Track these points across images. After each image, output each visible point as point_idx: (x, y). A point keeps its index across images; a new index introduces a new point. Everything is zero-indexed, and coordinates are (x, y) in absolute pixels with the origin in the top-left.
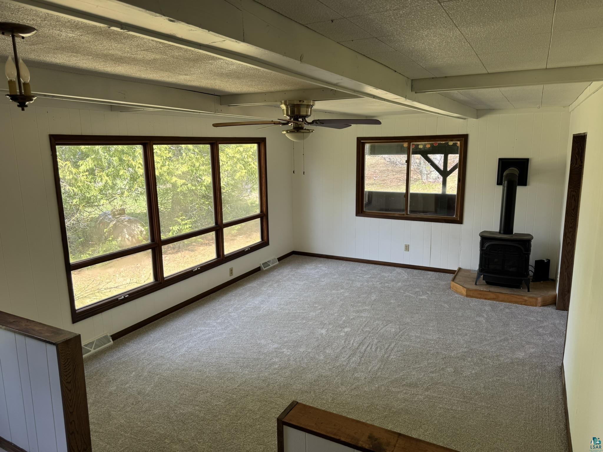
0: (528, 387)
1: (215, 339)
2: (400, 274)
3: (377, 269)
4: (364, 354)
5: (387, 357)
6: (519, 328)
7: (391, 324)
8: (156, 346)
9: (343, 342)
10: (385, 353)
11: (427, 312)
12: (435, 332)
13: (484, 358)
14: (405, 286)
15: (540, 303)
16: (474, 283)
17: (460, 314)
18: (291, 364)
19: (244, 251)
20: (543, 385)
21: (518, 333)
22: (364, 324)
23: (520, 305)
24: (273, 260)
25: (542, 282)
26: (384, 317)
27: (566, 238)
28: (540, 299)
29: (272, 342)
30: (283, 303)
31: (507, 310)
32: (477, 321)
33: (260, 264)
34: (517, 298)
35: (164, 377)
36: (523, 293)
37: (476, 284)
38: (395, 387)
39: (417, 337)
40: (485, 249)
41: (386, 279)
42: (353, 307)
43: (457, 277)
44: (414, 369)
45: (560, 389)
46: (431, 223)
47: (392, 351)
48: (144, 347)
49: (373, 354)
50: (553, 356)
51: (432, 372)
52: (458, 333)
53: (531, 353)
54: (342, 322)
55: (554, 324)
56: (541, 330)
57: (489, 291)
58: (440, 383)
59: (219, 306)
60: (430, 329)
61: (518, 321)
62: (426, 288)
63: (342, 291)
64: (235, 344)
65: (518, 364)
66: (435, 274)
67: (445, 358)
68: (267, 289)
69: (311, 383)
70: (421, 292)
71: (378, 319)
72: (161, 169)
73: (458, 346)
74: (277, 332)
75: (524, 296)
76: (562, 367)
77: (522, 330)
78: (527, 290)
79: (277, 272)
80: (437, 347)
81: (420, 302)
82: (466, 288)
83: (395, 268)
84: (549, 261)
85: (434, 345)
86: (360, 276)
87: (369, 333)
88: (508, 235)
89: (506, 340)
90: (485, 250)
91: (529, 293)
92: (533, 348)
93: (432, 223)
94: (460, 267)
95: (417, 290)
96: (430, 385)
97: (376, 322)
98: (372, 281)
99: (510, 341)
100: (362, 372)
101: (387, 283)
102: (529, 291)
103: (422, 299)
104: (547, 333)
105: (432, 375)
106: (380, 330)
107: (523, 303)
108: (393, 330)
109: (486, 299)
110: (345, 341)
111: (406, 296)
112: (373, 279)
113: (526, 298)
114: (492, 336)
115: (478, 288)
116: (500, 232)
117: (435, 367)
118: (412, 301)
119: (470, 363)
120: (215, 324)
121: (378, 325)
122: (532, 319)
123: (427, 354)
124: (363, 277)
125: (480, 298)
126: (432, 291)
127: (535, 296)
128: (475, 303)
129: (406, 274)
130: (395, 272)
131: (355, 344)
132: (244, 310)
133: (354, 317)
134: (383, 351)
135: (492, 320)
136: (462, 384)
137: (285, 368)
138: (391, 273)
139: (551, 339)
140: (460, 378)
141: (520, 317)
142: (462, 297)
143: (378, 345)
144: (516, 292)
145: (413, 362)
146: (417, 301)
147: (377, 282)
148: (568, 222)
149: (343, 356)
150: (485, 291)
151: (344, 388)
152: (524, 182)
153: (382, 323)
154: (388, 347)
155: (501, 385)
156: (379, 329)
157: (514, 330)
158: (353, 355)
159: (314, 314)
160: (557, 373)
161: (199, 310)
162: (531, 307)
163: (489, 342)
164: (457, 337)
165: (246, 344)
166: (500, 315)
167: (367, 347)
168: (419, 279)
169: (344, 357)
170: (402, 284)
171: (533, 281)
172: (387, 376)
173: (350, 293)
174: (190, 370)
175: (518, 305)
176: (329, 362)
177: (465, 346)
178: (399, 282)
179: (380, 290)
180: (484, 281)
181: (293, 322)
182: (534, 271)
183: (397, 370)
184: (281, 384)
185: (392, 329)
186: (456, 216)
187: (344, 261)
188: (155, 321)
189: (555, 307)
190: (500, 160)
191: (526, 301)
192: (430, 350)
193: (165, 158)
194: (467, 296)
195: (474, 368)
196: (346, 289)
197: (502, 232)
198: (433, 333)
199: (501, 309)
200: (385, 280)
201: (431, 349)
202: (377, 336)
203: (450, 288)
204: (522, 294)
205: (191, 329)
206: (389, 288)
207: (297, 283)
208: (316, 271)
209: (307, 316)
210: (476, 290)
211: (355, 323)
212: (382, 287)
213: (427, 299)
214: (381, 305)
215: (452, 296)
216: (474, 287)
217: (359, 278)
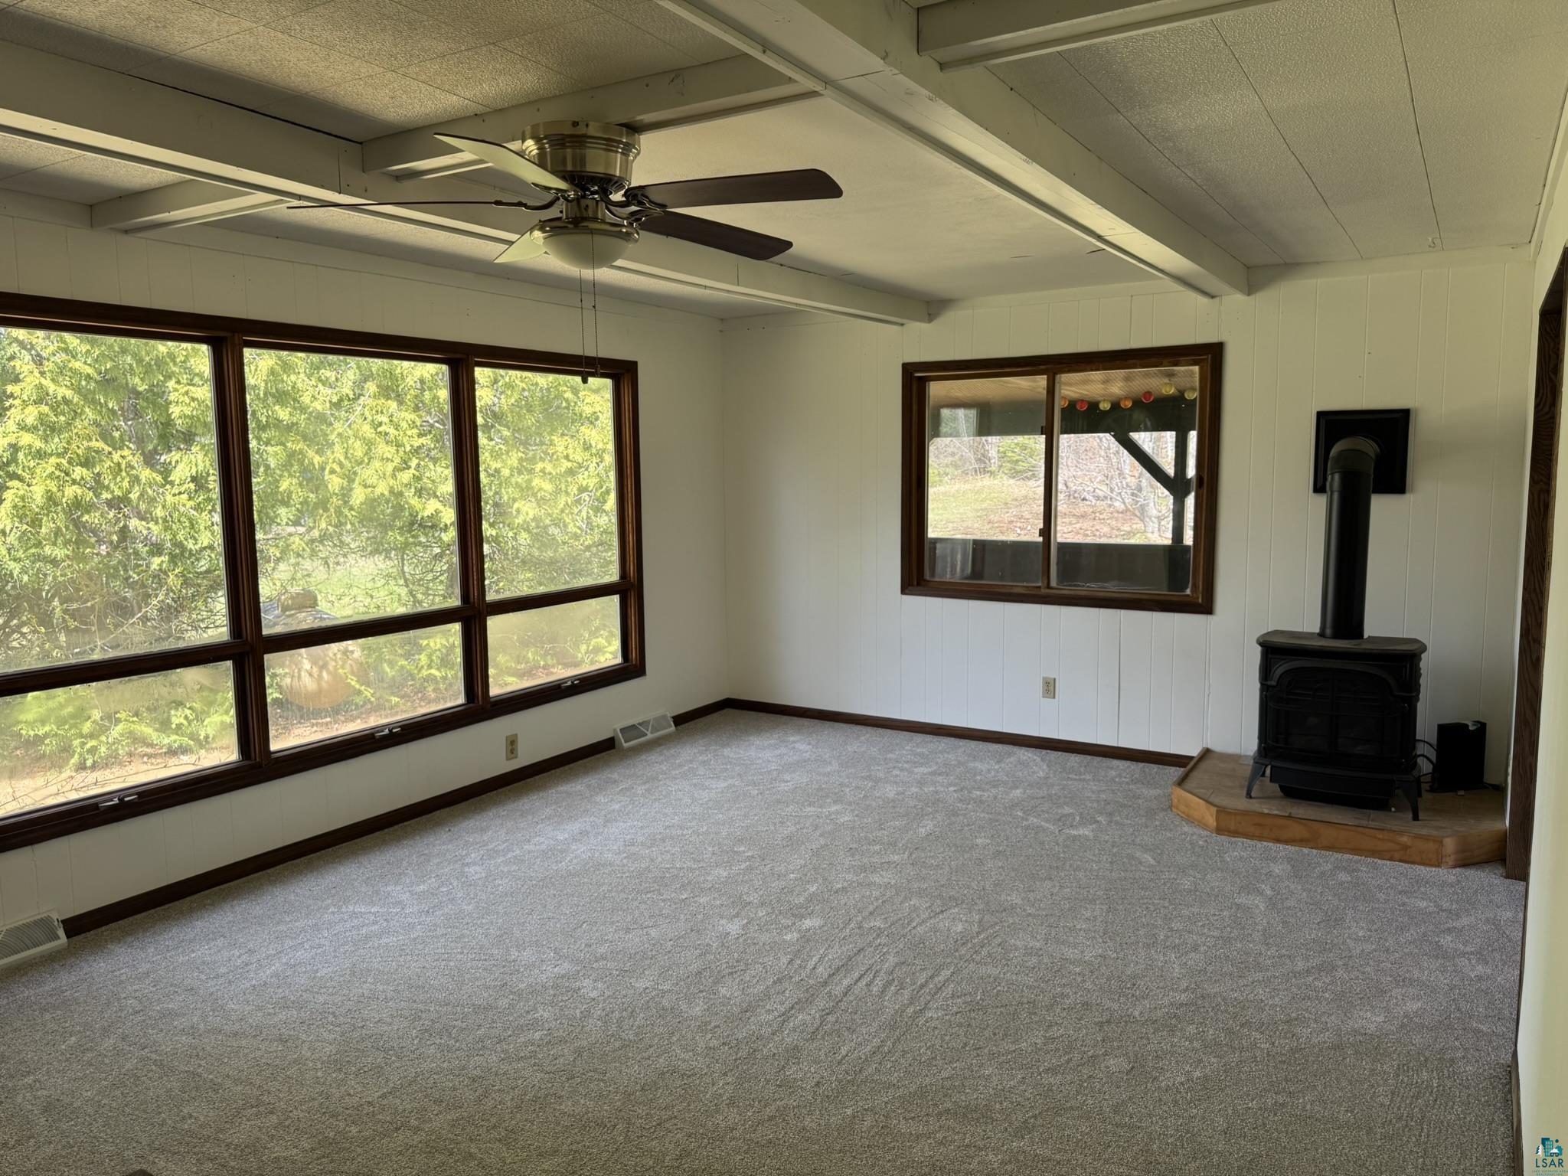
0: (1384, 1137)
1: (384, 941)
2: (1024, 764)
3: (961, 750)
4: (841, 1001)
5: (915, 1012)
6: (1376, 931)
7: (956, 910)
8: (193, 955)
9: (785, 960)
10: (911, 1002)
11: (1081, 875)
12: (1094, 937)
13: (1242, 1025)
14: (1033, 798)
15: (1453, 857)
16: (1244, 792)
17: (1187, 883)
18: (587, 1029)
19: (559, 686)
20: (1440, 1132)
21: (1369, 947)
22: (871, 908)
23: (1388, 862)
24: (655, 719)
25: (1461, 793)
26: (943, 886)
27: (1529, 643)
28: (1450, 844)
29: (557, 957)
30: (640, 839)
31: (1343, 877)
32: (1238, 906)
33: (615, 730)
34: (1376, 838)
35: (161, 1055)
36: (1399, 826)
37: (1249, 796)
38: (913, 1118)
39: (1029, 952)
40: (1273, 683)
41: (978, 778)
42: (853, 855)
43: (1195, 774)
44: (992, 1056)
45: (1502, 1147)
46: (1118, 611)
47: (935, 994)
48: (154, 959)
49: (869, 1004)
50: (1483, 1028)
51: (1052, 1070)
52: (1168, 944)
53: (1406, 1016)
54: (802, 899)
55: (1495, 923)
56: (1450, 939)
57: (1290, 817)
58: (1071, 1108)
59: (444, 844)
60: (1078, 927)
61: (1373, 909)
62: (1095, 805)
63: (834, 808)
64: (437, 960)
65: (1356, 1052)
66: (1132, 767)
67: (1108, 1022)
68: (612, 800)
69: (629, 1095)
70: (1078, 818)
71: (920, 893)
72: (394, 476)
73: (1161, 985)
74: (585, 925)
75: (1401, 833)
76: (1512, 1068)
77: (1386, 940)
78: (1411, 816)
79: (661, 755)
80: (1089, 985)
81: (1066, 846)
82: (1215, 806)
83: (1016, 749)
84: (1482, 727)
85: (1079, 979)
86: (902, 770)
87: (878, 935)
88: (1347, 641)
89: (1328, 968)
90: (1274, 687)
91: (1416, 823)
92: (1418, 998)
93: (1123, 612)
94: (1209, 747)
95: (1067, 810)
96: (1035, 1117)
97: (912, 903)
98: (934, 783)
99: (1340, 973)
100: (816, 1062)
101: (979, 788)
102: (1416, 818)
103: (1075, 838)
104: (1468, 949)
105: (1051, 1080)
106: (914, 928)
107: (1397, 855)
108: (960, 928)
109: (1278, 841)
110: (792, 960)
111: (1027, 828)
112: (940, 779)
113: (1404, 839)
114: (1281, 957)
115: (1255, 806)
116: (1322, 634)
117: (1066, 1053)
118: (1042, 843)
119: (1191, 1042)
120: (405, 897)
121: (915, 909)
122: (1424, 904)
123: (1050, 1008)
124: (913, 772)
125: (1261, 838)
126: (1111, 814)
127: (1434, 833)
128: (1240, 851)
129: (1045, 767)
130: (1012, 759)
131: (821, 969)
132: (515, 857)
133: (845, 884)
134: (907, 993)
135: (1288, 904)
136: (1150, 1115)
137: (562, 1041)
138: (998, 762)
139: (1480, 969)
140: (1146, 1094)
141: (1382, 897)
142: (1206, 833)
143: (898, 973)
144: (1374, 819)
145: (995, 1034)
146: (1058, 844)
147: (950, 785)
148: (1535, 590)
149: (768, 1007)
150: (1276, 815)
151: (734, 1117)
152: (1394, 481)
153: (928, 905)
154: (926, 982)
155: (1290, 1123)
156: (914, 924)
157: (1357, 939)
158: (801, 1004)
159: (725, 874)
160: (1494, 1088)
161: (378, 853)
162: (1422, 868)
163: (1269, 974)
164: (1165, 955)
165: (473, 959)
166: (1316, 891)
167: (857, 981)
168: (1080, 780)
169: (769, 1012)
170: (1025, 792)
171: (1432, 790)
172: (894, 1079)
173: (857, 816)
174: (255, 1036)
175: (1379, 861)
176: (715, 1027)
177: (1184, 984)
178: (1017, 788)
179: (953, 810)
180: (1276, 787)
181: (649, 896)
182: (1434, 759)
183: (934, 1058)
184: (525, 1094)
185: (957, 924)
186: (1192, 591)
187: (869, 729)
188: (231, 884)
189: (1501, 870)
190: (1321, 415)
191: (1405, 848)
192: (1063, 996)
193: (408, 448)
194: (1220, 830)
195: (1200, 1061)
196: (850, 804)
197: (1328, 632)
198: (1088, 939)
199: (1323, 873)
200: (975, 781)
201: (1067, 990)
202: (901, 946)
203: (1171, 807)
204: (1394, 828)
205: (327, 907)
206: (981, 802)
207: (707, 784)
208: (778, 752)
209: (702, 878)
210: (1246, 813)
211: (843, 902)
212: (961, 801)
213: (1091, 838)
214: (943, 853)
215: (1171, 830)
216: (1242, 804)
217: (898, 772)
